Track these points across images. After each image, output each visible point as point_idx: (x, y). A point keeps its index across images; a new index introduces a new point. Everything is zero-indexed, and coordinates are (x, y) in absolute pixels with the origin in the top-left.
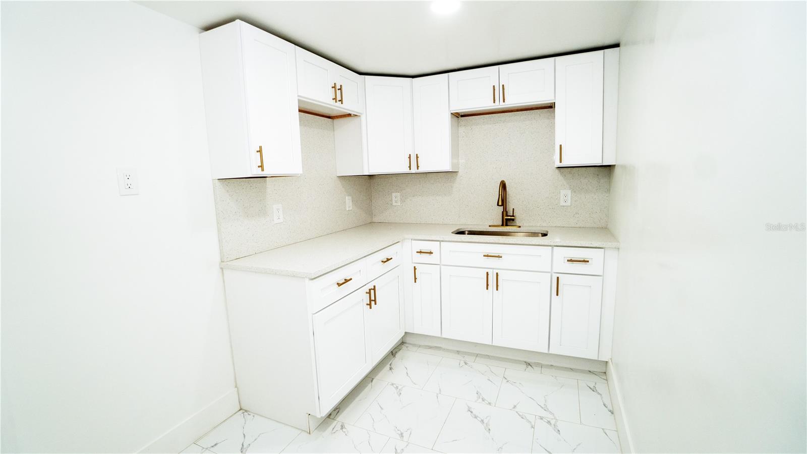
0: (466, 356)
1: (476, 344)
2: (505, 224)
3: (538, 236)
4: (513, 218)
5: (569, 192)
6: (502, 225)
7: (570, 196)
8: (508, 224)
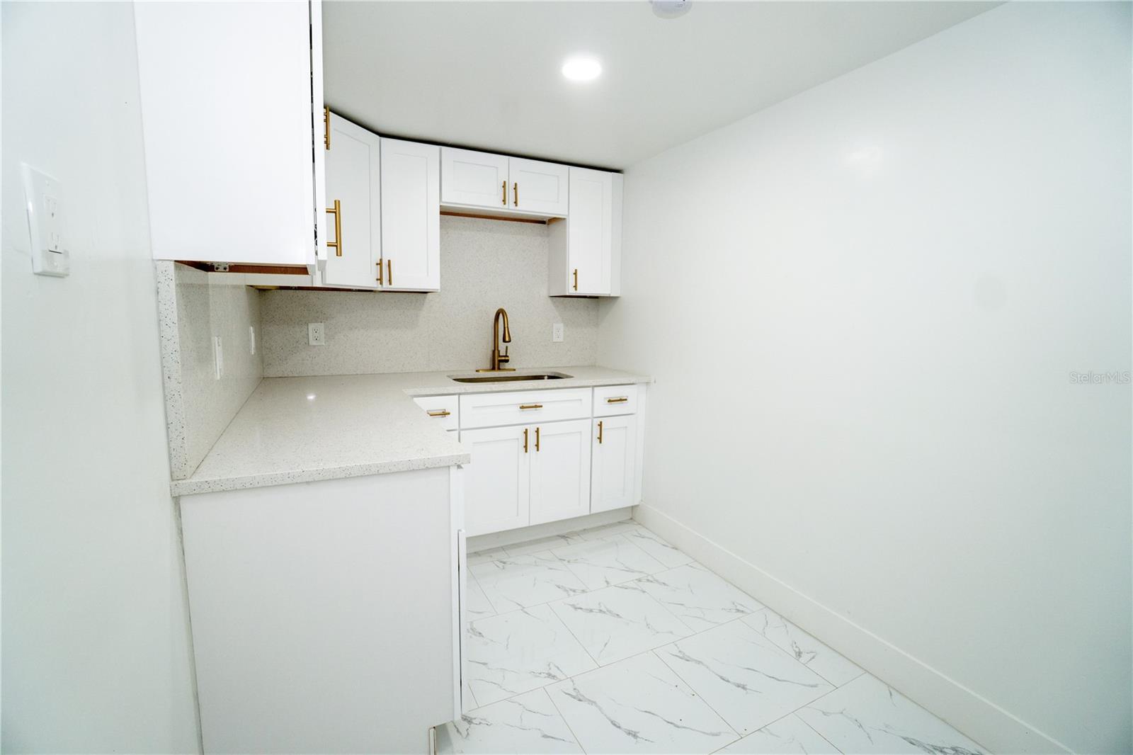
0: (492, 555)
1: (498, 535)
2: (496, 366)
3: (543, 379)
4: (506, 358)
5: (561, 326)
6: (493, 369)
7: (562, 330)
8: (501, 368)
